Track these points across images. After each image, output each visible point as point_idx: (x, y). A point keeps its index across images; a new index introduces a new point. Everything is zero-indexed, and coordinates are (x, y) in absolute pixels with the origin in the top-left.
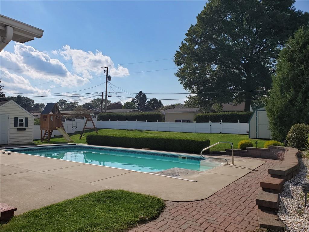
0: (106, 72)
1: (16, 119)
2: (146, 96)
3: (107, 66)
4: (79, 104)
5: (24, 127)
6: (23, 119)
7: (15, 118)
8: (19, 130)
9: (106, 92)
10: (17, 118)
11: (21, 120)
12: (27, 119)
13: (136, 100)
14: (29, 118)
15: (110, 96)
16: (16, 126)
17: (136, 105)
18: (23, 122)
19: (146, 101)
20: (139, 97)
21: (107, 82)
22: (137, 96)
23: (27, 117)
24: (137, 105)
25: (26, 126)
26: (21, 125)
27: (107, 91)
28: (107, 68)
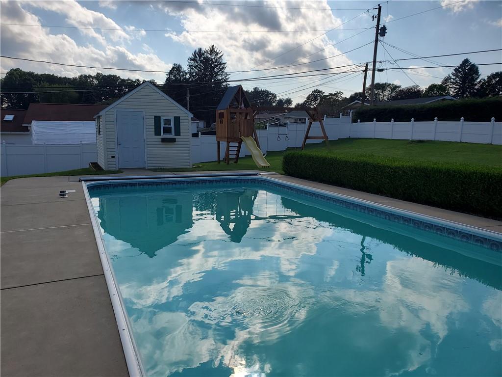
0: (376, 19)
1: (157, 119)
2: (477, 68)
3: (379, 5)
4: (343, 96)
5: (172, 136)
6: (170, 120)
7: (155, 117)
8: (164, 140)
9: (375, 62)
10: (160, 117)
11: (168, 122)
12: (177, 119)
13: (453, 79)
14: (181, 118)
15: (382, 70)
16: (157, 133)
17: (453, 90)
18: (170, 125)
19: (478, 80)
20: (460, 72)
21: (377, 41)
22: (456, 70)
23: (177, 116)
24: (456, 89)
25: (178, 133)
26: (167, 130)
27: (377, 60)
28: (380, 8)
